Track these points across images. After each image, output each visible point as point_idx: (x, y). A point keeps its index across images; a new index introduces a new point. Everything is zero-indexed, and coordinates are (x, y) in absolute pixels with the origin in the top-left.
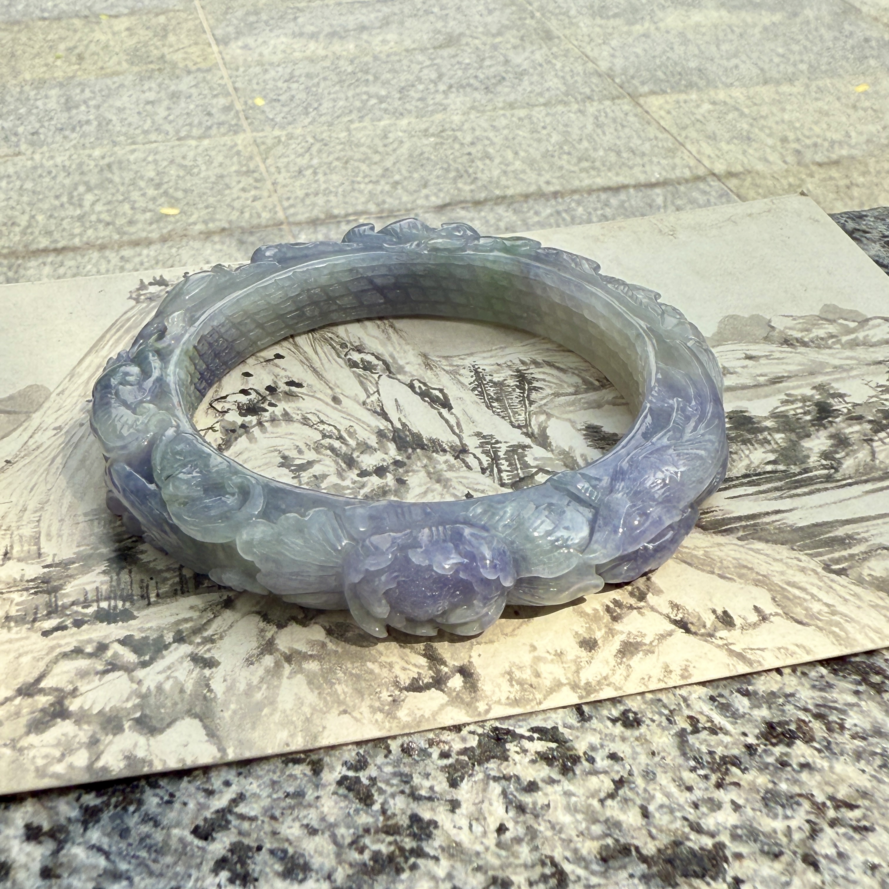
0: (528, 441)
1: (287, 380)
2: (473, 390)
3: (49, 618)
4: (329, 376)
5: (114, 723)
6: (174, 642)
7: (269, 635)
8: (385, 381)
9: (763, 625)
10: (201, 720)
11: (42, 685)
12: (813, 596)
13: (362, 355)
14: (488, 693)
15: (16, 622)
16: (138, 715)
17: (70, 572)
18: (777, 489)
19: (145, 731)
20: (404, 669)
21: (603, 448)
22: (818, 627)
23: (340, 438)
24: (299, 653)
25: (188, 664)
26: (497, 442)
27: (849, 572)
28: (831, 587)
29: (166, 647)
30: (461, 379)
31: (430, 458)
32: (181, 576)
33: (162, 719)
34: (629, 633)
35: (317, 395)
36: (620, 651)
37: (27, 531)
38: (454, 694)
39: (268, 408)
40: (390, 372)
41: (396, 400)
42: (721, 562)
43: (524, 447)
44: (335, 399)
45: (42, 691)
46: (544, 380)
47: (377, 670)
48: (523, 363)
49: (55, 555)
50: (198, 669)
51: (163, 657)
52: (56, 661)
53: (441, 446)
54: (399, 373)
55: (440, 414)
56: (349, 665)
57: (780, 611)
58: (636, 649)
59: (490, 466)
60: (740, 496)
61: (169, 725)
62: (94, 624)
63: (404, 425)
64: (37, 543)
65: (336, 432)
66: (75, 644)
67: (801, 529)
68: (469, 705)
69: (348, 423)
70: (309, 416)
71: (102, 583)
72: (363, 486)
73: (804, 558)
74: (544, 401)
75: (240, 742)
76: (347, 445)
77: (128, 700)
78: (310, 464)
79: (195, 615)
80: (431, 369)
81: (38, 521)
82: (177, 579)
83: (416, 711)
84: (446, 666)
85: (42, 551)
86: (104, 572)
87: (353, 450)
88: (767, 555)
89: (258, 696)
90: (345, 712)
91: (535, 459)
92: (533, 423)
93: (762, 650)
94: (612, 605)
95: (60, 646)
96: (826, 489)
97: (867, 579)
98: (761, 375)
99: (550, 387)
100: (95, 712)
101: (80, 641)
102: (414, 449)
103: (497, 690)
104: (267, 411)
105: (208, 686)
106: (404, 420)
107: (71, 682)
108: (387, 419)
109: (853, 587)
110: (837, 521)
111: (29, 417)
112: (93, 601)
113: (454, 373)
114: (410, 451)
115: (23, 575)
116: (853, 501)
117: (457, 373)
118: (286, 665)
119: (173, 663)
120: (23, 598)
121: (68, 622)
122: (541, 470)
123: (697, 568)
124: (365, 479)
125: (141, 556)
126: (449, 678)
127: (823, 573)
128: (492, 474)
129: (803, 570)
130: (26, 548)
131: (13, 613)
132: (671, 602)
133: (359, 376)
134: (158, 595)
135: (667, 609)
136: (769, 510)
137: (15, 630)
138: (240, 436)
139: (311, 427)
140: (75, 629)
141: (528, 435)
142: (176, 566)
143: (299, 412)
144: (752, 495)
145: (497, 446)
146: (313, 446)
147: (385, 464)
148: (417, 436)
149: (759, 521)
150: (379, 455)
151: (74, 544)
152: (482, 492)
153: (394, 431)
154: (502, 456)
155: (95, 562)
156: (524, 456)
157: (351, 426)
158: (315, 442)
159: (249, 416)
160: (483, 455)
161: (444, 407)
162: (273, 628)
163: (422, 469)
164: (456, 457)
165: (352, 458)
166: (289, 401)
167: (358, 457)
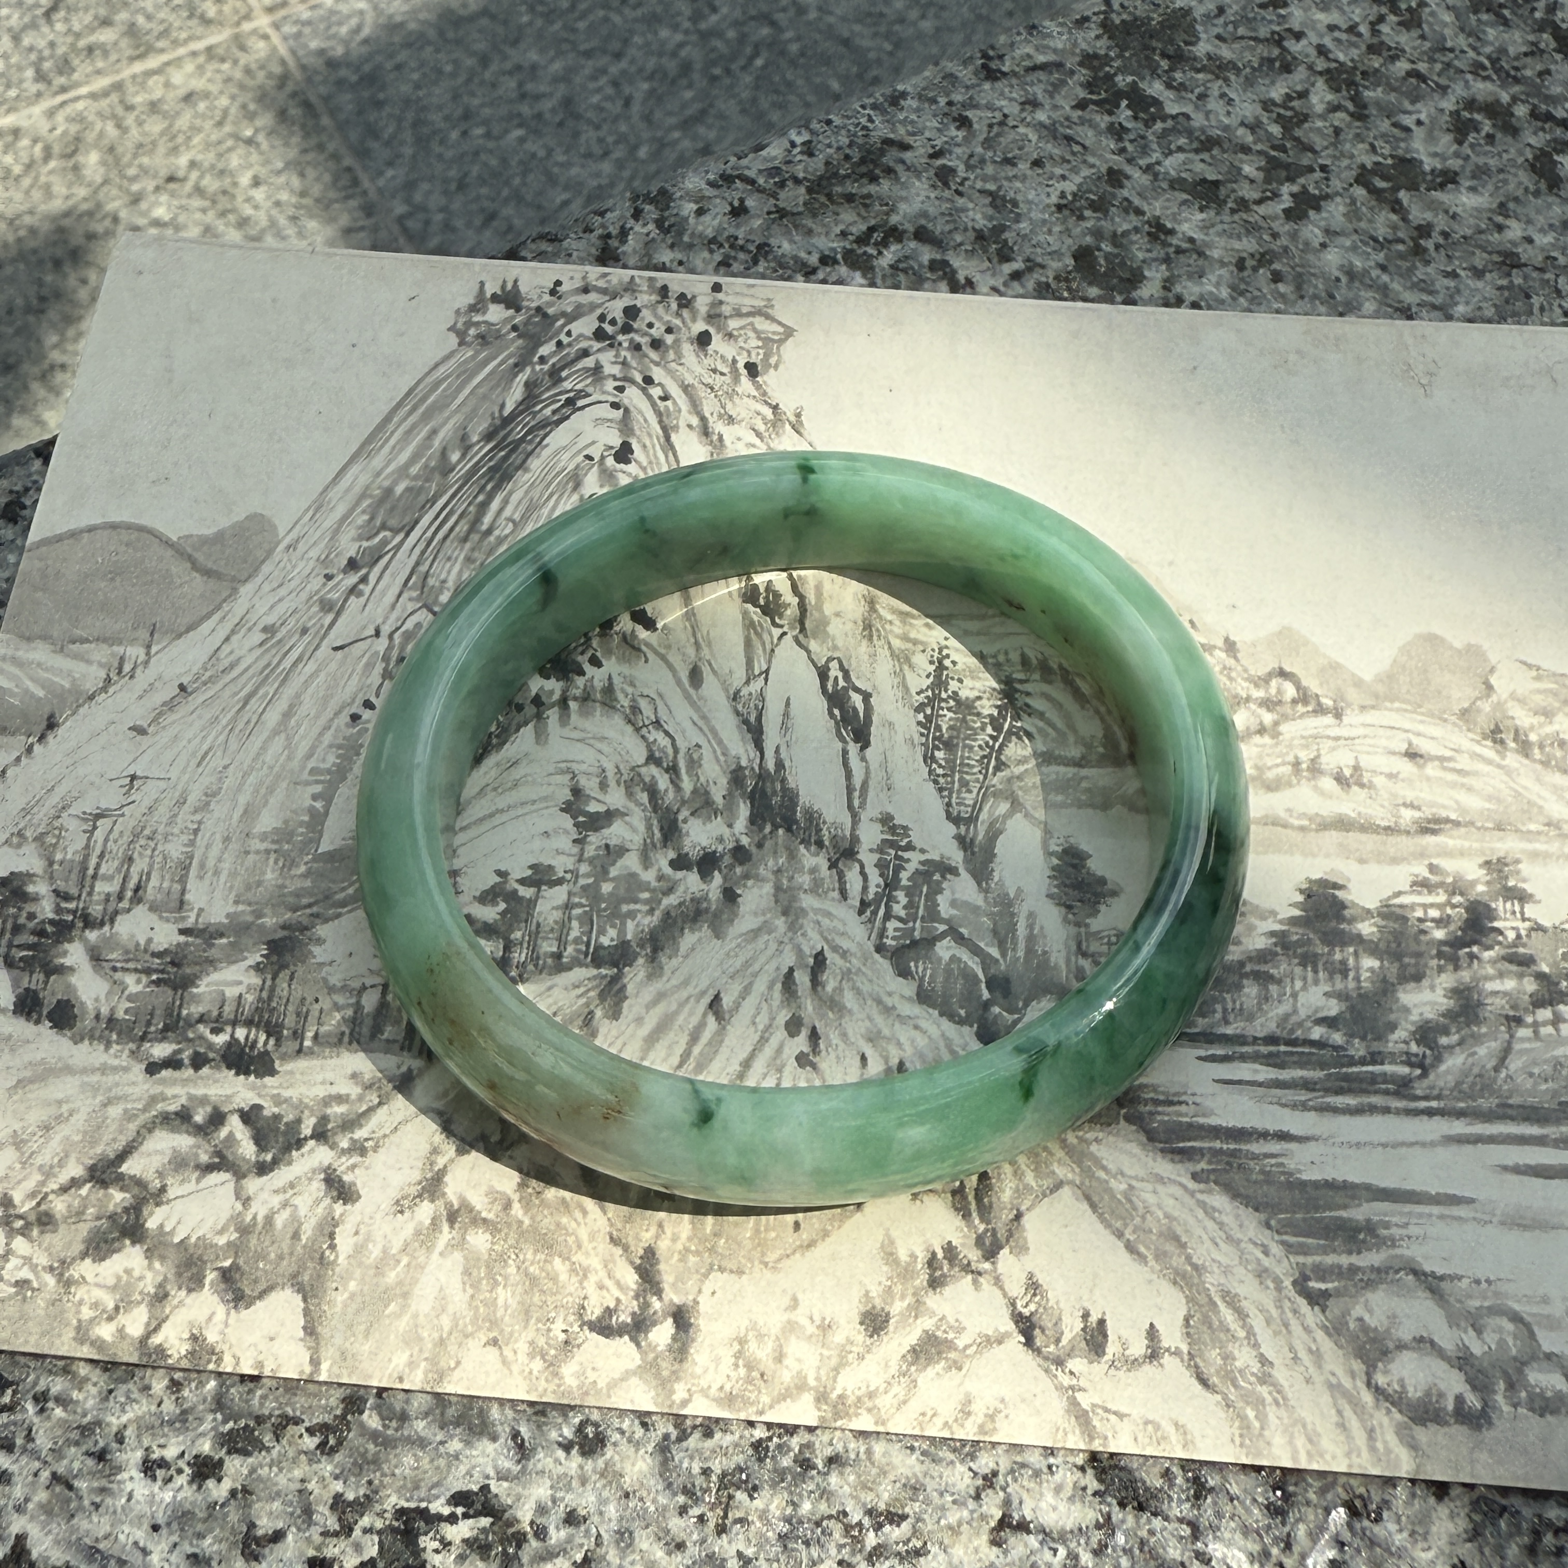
0: (957, 857)
3: (163, 1039)
5: (194, 1270)
6: (312, 1137)
7: (441, 1161)
8: (788, 650)
9: (1147, 1368)
10: (305, 1300)
11: (124, 1168)
12: (1250, 1333)
14: (698, 1370)
15: (119, 1034)
16: (227, 1263)
17: (213, 953)
18: (1307, 1085)
19: (230, 1296)
20: (601, 1287)
21: (1069, 907)
22: (1225, 1398)
23: (673, 770)
24: (471, 1210)
25: (317, 1187)
26: (910, 847)
27: (1331, 1303)
28: (1286, 1325)
29: (299, 1143)
30: (909, 676)
31: (792, 856)
32: (358, 1007)
33: (256, 1281)
34: (943, 1318)
35: (671, 658)
36: (913, 1350)
37: (175, 850)
38: (651, 1356)
39: (587, 667)
40: (803, 629)
42: (1143, 1218)
43: (947, 870)
44: (695, 676)
45: (120, 1181)
46: (1041, 715)
47: (563, 1277)
48: (1025, 662)
49: (201, 910)
50: (328, 1201)
51: (290, 1163)
52: (149, 1127)
55: (845, 753)
56: (529, 1256)
57: (1185, 1348)
58: (939, 1353)
60: (1239, 1082)
61: (262, 1295)
62: (218, 1068)
63: (780, 765)
64: (183, 880)
65: (670, 751)
66: (183, 1100)
67: (1303, 1184)
68: (665, 1385)
70: (643, 704)
71: (249, 989)
72: (670, 891)
73: (1275, 1249)
74: (1022, 768)
75: (343, 1355)
76: (678, 789)
77: (221, 1232)
78: (609, 816)
79: (354, 1091)
81: (196, 832)
82: (349, 1012)
83: (589, 1373)
84: (660, 1298)
85: (187, 897)
86: (258, 968)
87: (683, 802)
88: (1221, 1225)
89: (391, 1277)
90: (494, 1342)
91: (954, 903)
92: (984, 816)
93: (1120, 1416)
94: (940, 1255)
95: (164, 1099)
96: (1386, 1110)
97: (1352, 1326)
98: (1412, 806)
100: (176, 1240)
101: (191, 1098)
102: (775, 827)
103: (712, 1366)
104: (582, 673)
105: (332, 1236)
106: (783, 755)
107: (160, 1174)
108: (759, 745)
109: (1320, 1335)
110: (1368, 1187)
111: (235, 591)
112: (227, 1023)
113: (902, 659)
114: (768, 829)
115: (149, 941)
116: (1417, 1150)
117: (908, 660)
118: (446, 1227)
119: (299, 1178)
120: (140, 988)
121: (186, 1056)
123: (1101, 1217)
124: (680, 874)
125: (316, 950)
126: (654, 1324)
127: (1290, 1290)
128: (871, 921)
129: (1261, 1274)
130: (166, 884)
131: (120, 1014)
132: (1031, 1276)
133: (749, 625)
134: (316, 1037)
135: (1016, 1288)
136: (1272, 1127)
137: (115, 1047)
138: (526, 724)
139: (637, 730)
140: (191, 1071)
141: (964, 842)
142: (356, 984)
143: (630, 690)
144: (1260, 1085)
145: (906, 855)
146: (625, 777)
147: (720, 848)
148: (791, 797)
149: (1244, 1147)
150: (717, 826)
151: (232, 897)
152: (844, 954)
153: (760, 776)
154: (904, 882)
155: (250, 942)
156: (940, 891)
157: (698, 746)
158: (633, 769)
159: (553, 681)
160: (876, 871)
161: (856, 741)
162: (450, 1149)
163: (771, 876)
164: (833, 865)
165: (675, 820)
166: (623, 659)
167: (685, 821)
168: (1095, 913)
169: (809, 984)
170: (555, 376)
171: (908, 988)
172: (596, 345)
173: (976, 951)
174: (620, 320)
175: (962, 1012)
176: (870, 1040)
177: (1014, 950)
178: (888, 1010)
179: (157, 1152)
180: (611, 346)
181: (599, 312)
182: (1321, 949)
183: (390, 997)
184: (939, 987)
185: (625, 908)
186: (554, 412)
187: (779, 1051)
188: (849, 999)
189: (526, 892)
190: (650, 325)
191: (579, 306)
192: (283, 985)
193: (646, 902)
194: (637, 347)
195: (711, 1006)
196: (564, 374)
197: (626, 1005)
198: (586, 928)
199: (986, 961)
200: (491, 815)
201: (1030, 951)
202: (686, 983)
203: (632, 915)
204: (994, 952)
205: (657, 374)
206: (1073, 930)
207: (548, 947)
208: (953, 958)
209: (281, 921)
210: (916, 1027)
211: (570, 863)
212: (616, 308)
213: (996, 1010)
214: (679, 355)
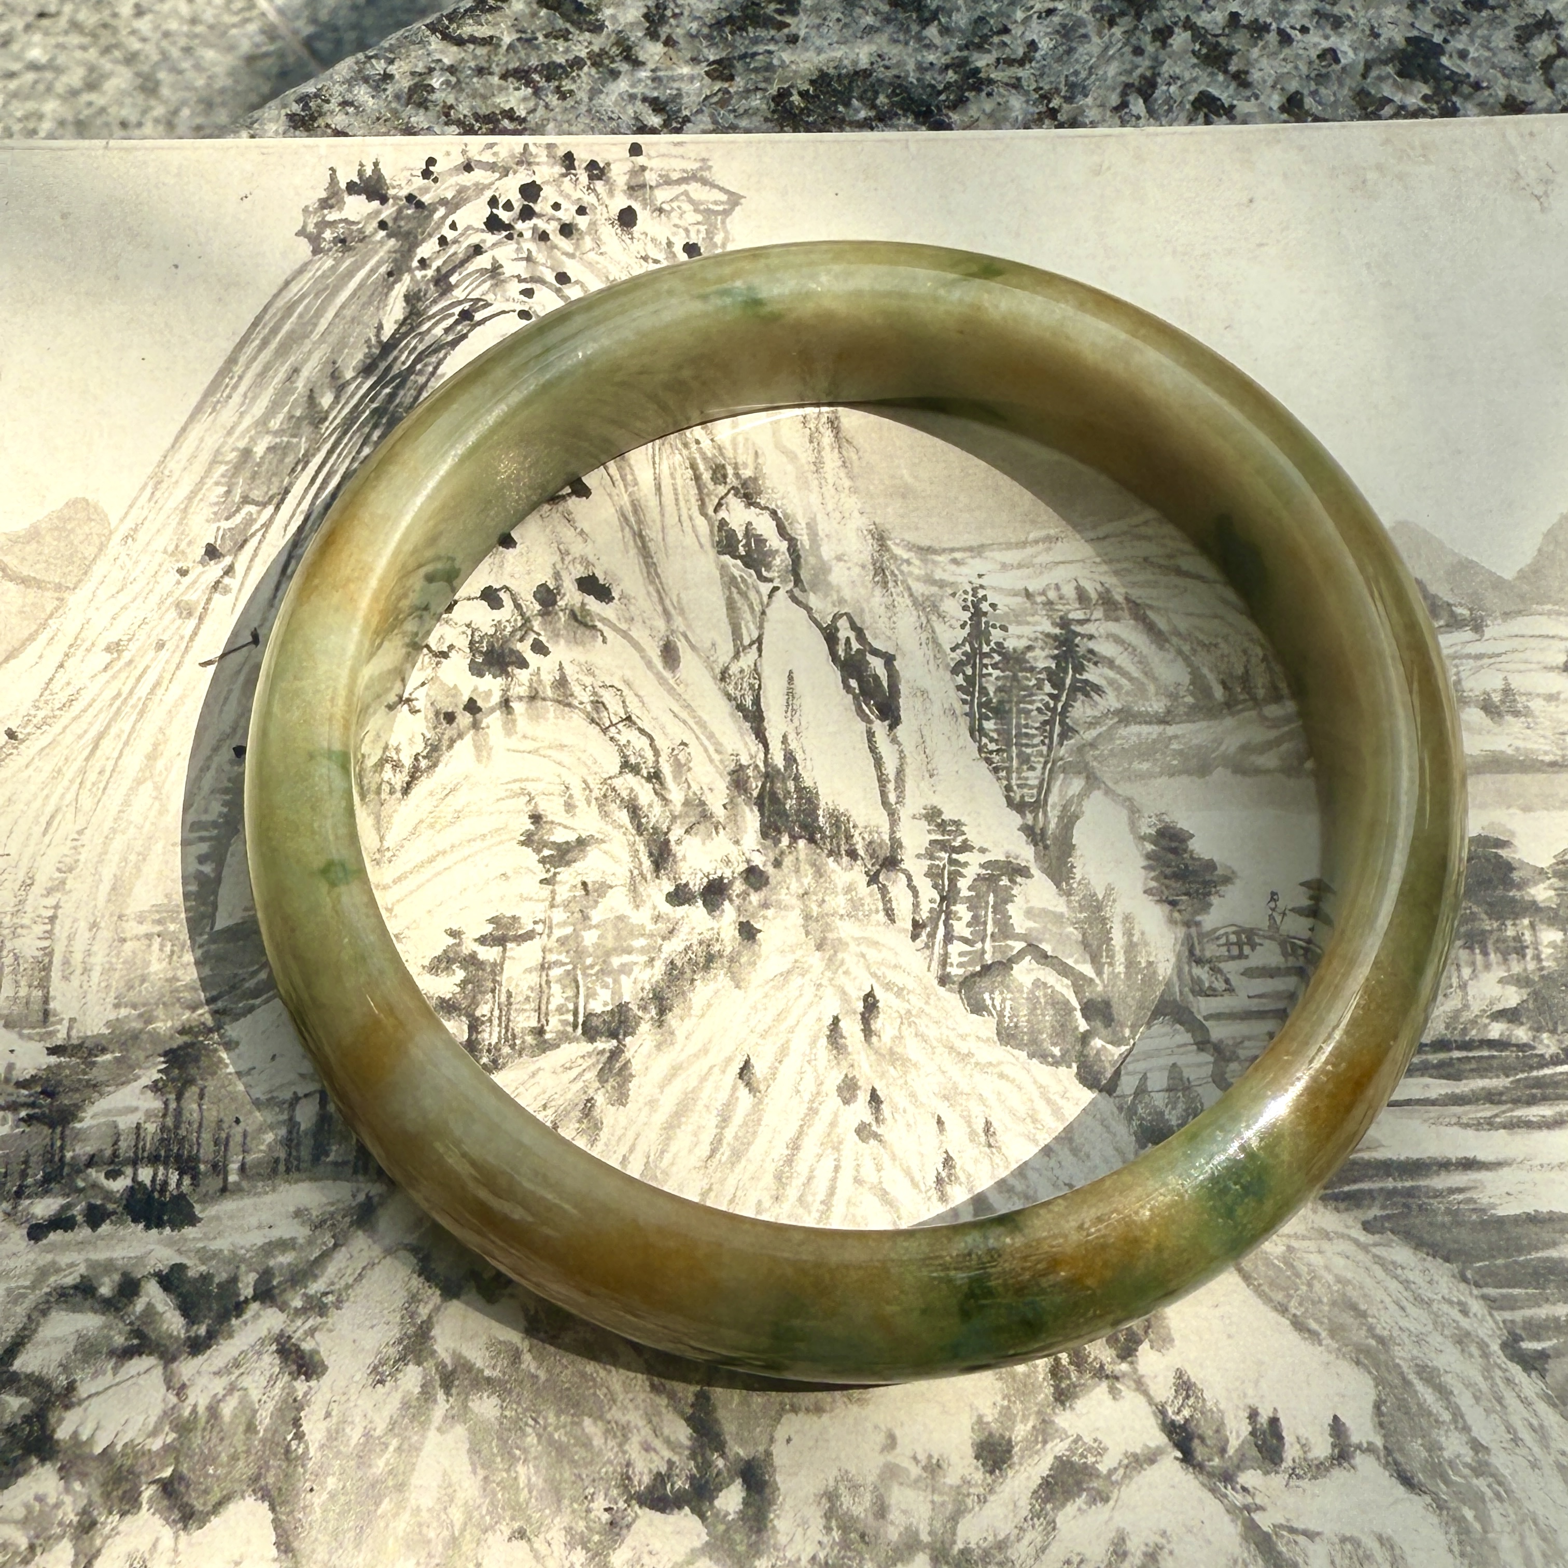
0: (1026, 854)
1: (579, 571)
2: (955, 671)
3: (45, 1193)
4: (670, 570)
5: (126, 1486)
6: (255, 1298)
7: (423, 1312)
8: (780, 609)
10: (273, 1508)
11: (17, 1365)
13: (751, 514)
16: (167, 1473)
17: (95, 1074)
18: (1491, 1097)
19: (176, 1515)
21: (1173, 904)
22: (1436, 1498)
23: (655, 777)
24: (469, 1368)
25: (270, 1362)
26: (966, 847)
29: (240, 1308)
30: (939, 628)
31: (819, 873)
32: (292, 1124)
33: (206, 1492)
34: (1078, 1439)
35: (634, 634)
36: (1046, 1484)
37: (28, 946)
38: (721, 1528)
39: (529, 655)
40: (798, 581)
41: (791, 678)
43: (1016, 871)
44: (669, 654)
45: (15, 1382)
46: (1111, 663)
47: (598, 1440)
49: (72, 1020)
50: (285, 1378)
51: (230, 1335)
52: (43, 1309)
53: (849, 837)
54: (814, 587)
55: (870, 735)
56: (551, 1419)
57: (1379, 1442)
58: (1078, 1483)
59: (934, 920)
61: (217, 1509)
62: (121, 1222)
63: (790, 758)
64: (44, 984)
65: (649, 754)
66: (83, 1269)
67: (1501, 1222)
69: (678, 733)
70: (607, 697)
71: (149, 1115)
72: (672, 932)
73: (1476, 1307)
74: (1094, 733)
76: (665, 801)
77: (153, 1434)
78: (582, 846)
79: (301, 1233)
80: (885, 584)
81: (52, 919)
82: (283, 1132)
84: (723, 1454)
85: (52, 1005)
86: (156, 1087)
87: (674, 818)
89: (380, 1466)
90: (521, 1534)
91: (1030, 913)
92: (1053, 799)
93: (1311, 1535)
95: (58, 1270)
99: (1118, 688)
101: (93, 1265)
102: (794, 838)
104: (523, 664)
105: (296, 1423)
106: (793, 745)
107: (66, 1368)
108: (761, 736)
112: (125, 1163)
113: (929, 608)
114: (785, 840)
117: (935, 609)
118: (440, 1395)
120: (7, 1130)
121: (78, 1211)
122: (1033, 949)
124: (681, 911)
125: (228, 1056)
126: (719, 1487)
127: (1499, 1356)
128: (929, 946)
130: (23, 992)
132: (1180, 1374)
133: (730, 582)
134: (242, 1169)
136: (1453, 1154)
138: (460, 736)
139: (605, 730)
140: (87, 1231)
141: (1034, 835)
142: (287, 1095)
143: (588, 680)
144: (1433, 1103)
145: (961, 858)
146: (596, 793)
147: (728, 874)
148: (808, 798)
149: (1422, 1183)
150: (721, 844)
151: (111, 1000)
152: (900, 992)
153: (767, 776)
154: (965, 893)
155: (141, 1055)
156: (1009, 899)
157: (683, 744)
158: (604, 782)
159: (488, 677)
160: (928, 882)
161: (883, 716)
162: (433, 1296)
163: (794, 901)
164: (873, 879)
165: (667, 842)
166: (575, 641)
167: (679, 842)
168: (1206, 907)
169: (861, 1035)
170: (442, 282)
171: (986, 1026)
172: (490, 238)
173: (1065, 970)
174: (518, 203)
175: (1057, 1051)
176: (946, 1098)
177: (1111, 964)
178: (964, 1057)
179: (56, 1340)
180: (510, 237)
181: (488, 195)
182: (1488, 925)
183: (331, 1108)
184: (1023, 1023)
185: (616, 961)
186: (447, 331)
187: (833, 1124)
188: (912, 1048)
189: (488, 954)
190: (557, 206)
191: (462, 190)
192: (191, 1106)
193: (642, 951)
194: (543, 237)
195: (741, 1075)
196: (453, 280)
197: (633, 1085)
198: (570, 993)
199: (1079, 982)
200: (431, 860)
201: (1131, 964)
202: (705, 1051)
203: (625, 969)
204: (1087, 969)
205: (572, 269)
206: (1181, 932)
207: (524, 1021)
208: (1038, 984)
209: (178, 1024)
210: (1001, 1076)
211: (540, 910)
212: (509, 190)
213: (1097, 1043)
214: (598, 242)
